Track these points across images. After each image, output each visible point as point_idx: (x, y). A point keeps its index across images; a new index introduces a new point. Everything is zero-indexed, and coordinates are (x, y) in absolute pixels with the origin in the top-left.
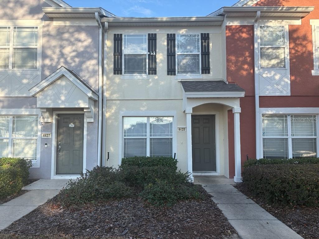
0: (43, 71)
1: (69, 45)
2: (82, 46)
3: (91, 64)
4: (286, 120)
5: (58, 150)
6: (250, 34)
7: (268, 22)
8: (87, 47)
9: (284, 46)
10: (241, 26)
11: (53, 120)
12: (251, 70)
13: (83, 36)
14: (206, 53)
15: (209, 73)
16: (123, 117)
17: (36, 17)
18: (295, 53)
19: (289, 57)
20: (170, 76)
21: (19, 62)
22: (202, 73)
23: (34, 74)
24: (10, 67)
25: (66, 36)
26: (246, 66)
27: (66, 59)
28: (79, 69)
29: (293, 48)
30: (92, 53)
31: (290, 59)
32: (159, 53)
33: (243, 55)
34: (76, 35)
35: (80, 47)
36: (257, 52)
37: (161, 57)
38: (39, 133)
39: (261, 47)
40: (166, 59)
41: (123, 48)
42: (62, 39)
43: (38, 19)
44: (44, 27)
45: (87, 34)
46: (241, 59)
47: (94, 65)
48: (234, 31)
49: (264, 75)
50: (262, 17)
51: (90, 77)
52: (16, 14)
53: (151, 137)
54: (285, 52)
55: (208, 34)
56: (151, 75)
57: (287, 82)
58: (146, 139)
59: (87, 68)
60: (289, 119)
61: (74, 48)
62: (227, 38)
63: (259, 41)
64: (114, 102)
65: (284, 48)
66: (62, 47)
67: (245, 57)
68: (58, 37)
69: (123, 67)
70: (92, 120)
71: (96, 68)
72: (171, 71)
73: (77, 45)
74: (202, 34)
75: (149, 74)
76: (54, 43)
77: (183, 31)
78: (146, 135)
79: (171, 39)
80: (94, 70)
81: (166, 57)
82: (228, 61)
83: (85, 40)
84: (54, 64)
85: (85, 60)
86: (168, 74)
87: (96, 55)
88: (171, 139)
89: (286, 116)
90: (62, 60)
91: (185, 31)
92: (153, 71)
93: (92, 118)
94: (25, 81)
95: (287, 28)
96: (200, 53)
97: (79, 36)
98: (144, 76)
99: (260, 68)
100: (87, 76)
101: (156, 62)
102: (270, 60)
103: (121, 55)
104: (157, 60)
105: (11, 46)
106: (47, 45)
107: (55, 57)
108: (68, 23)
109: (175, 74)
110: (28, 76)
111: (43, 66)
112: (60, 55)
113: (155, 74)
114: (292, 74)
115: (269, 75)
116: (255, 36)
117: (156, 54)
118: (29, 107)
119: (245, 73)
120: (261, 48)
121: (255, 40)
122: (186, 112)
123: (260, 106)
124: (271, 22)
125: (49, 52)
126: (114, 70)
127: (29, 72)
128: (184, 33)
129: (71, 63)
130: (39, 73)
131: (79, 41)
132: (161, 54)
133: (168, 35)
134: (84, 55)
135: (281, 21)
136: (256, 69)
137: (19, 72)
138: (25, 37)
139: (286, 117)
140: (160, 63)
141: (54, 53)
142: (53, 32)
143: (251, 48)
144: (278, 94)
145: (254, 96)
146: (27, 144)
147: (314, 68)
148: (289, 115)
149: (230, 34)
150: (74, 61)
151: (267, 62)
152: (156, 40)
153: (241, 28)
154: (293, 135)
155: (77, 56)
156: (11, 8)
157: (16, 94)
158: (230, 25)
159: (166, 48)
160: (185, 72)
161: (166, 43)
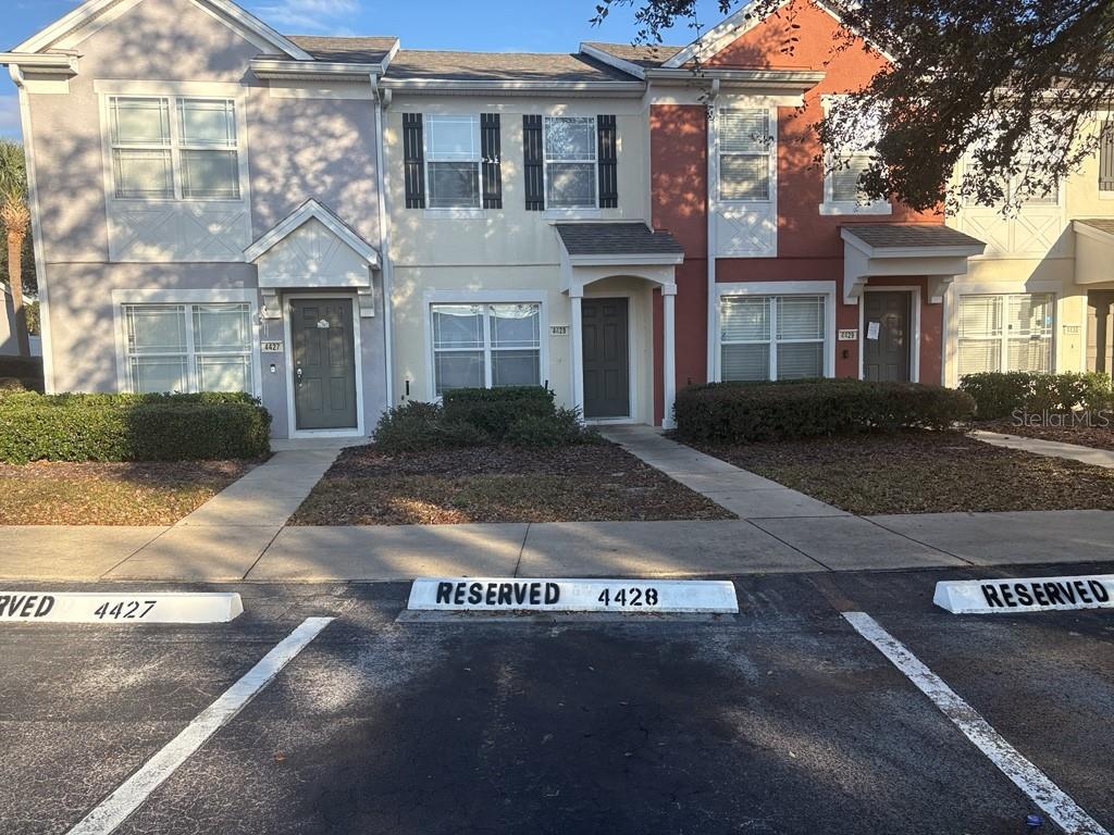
0: (254, 204)
1: (307, 146)
2: (339, 149)
3: (359, 189)
4: (768, 307)
5: (297, 380)
6: (699, 127)
7: (735, 100)
8: (347, 150)
9: (767, 153)
10: (681, 107)
11: (284, 314)
12: (700, 203)
13: (338, 125)
14: (608, 160)
15: (615, 206)
16: (431, 304)
17: (226, 76)
18: (789, 168)
19: (776, 178)
20: (531, 212)
21: (197, 185)
22: (601, 206)
23: (235, 212)
24: (178, 195)
25: (301, 124)
26: (690, 196)
27: (303, 178)
28: (333, 199)
29: (785, 158)
30: (363, 165)
31: (779, 181)
32: (506, 161)
33: (684, 171)
34: (323, 123)
35: (334, 149)
36: (714, 166)
37: (511, 169)
38: (256, 344)
39: (722, 153)
40: (523, 174)
41: (425, 148)
42: (291, 132)
43: (231, 81)
44: (248, 102)
45: (347, 122)
46: (680, 180)
47: (366, 192)
48: (666, 118)
49: (727, 215)
50: (724, 89)
51: (361, 219)
52: (179, 69)
53: (494, 349)
54: (769, 165)
55: (613, 117)
56: (489, 210)
57: (771, 230)
58: (482, 352)
59: (353, 197)
60: (773, 304)
61: (320, 152)
62: (654, 132)
63: (718, 141)
64: (410, 270)
65: (767, 156)
66: (293, 150)
67: (690, 176)
68: (283, 127)
69: (427, 192)
70: (372, 313)
71: (373, 198)
72: (534, 201)
73: (325, 145)
74: (599, 117)
75: (486, 207)
76: (274, 140)
77: (558, 110)
78: (482, 345)
79: (533, 126)
80: (366, 202)
81: (521, 168)
82: (655, 184)
83: (343, 135)
84: (278, 189)
85: (346, 179)
86: (528, 208)
87: (369, 169)
88: (537, 352)
89: (768, 297)
90: (295, 180)
91: (562, 109)
92: (494, 201)
93: (371, 307)
94: (214, 229)
95: (773, 116)
96: (596, 161)
97: (328, 125)
98: (474, 212)
99: (718, 199)
100: (355, 215)
101: (499, 181)
102: (739, 183)
103: (422, 165)
104: (503, 177)
105: (175, 144)
106: (257, 146)
107: (278, 172)
108: (302, 94)
109: (542, 209)
110: (221, 216)
111: (254, 194)
112: (289, 168)
113: (500, 206)
114: (780, 214)
115: (736, 215)
116: (710, 131)
117: (499, 161)
118: (230, 285)
119: (687, 210)
120: (722, 157)
121: (709, 141)
122: (572, 294)
123: (718, 280)
124: (742, 99)
125: (264, 163)
126: (407, 200)
127: (222, 207)
128: (561, 113)
129: (316, 187)
130: (246, 210)
131: (332, 136)
132: (510, 163)
133: (525, 117)
134: (345, 167)
135: (762, 97)
136: (710, 202)
137: (199, 207)
138: (203, 125)
139: (768, 300)
140: (508, 183)
141: (276, 163)
142: (272, 116)
143: (700, 155)
144: (752, 255)
145: (706, 259)
146: (226, 367)
147: (825, 200)
148: (773, 296)
149: (658, 125)
150: (323, 183)
151: (733, 185)
152: (498, 129)
153: (680, 112)
154: (779, 337)
155: (326, 172)
156: (163, 54)
157: (197, 256)
158: (658, 103)
159: (522, 149)
160: (565, 203)
161: (520, 138)
